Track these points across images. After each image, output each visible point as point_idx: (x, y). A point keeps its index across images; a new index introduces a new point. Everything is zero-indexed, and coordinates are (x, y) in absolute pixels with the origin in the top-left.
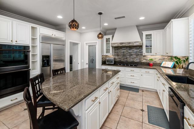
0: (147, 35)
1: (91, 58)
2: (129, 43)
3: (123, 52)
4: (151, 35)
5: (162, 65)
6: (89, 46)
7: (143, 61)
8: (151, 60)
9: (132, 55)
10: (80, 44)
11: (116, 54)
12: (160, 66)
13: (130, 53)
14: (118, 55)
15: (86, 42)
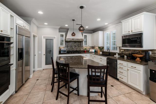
0: (85, 36)
1: (49, 50)
2: (78, 39)
3: (71, 45)
4: (86, 36)
5: (90, 51)
6: (46, 40)
7: (81, 50)
8: (86, 49)
9: (76, 46)
10: (37, 37)
11: (66, 46)
12: (89, 52)
13: (75, 45)
14: (67, 47)
15: (44, 36)
